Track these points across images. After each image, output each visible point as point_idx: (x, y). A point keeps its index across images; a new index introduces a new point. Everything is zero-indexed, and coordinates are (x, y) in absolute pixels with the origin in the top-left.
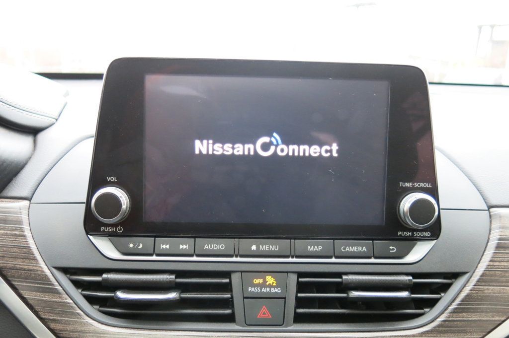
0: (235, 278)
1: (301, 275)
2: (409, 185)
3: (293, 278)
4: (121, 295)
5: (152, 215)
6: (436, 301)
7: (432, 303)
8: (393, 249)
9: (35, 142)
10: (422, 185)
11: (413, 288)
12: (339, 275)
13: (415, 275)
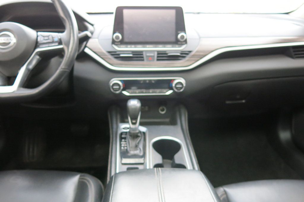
0: (144, 53)
1: (158, 52)
2: (180, 32)
3: (156, 53)
4: (121, 55)
5: (126, 40)
7: (185, 57)
9: (93, 27)
10: (183, 32)
11: (182, 54)
12: (165, 52)
13: (182, 52)
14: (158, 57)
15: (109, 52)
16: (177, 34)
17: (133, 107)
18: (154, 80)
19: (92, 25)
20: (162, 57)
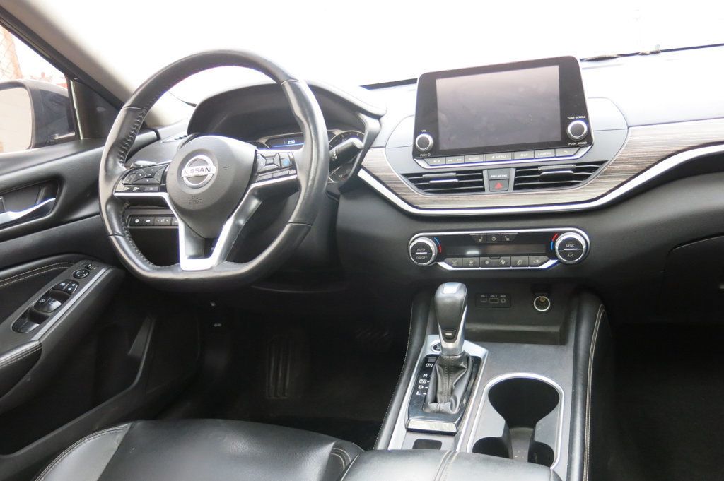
0: (485, 173)
1: (517, 168)
2: (573, 118)
3: (513, 171)
4: (432, 182)
5: (444, 146)
6: (590, 175)
7: (587, 177)
8: (566, 152)
9: (380, 122)
10: (580, 117)
11: (575, 170)
12: (537, 167)
13: (577, 164)
14: (516, 181)
15: (406, 175)
16: (565, 123)
17: (448, 301)
18: (508, 235)
19: (378, 117)
20: (528, 179)
